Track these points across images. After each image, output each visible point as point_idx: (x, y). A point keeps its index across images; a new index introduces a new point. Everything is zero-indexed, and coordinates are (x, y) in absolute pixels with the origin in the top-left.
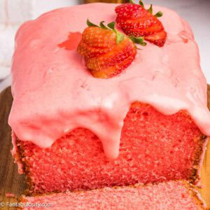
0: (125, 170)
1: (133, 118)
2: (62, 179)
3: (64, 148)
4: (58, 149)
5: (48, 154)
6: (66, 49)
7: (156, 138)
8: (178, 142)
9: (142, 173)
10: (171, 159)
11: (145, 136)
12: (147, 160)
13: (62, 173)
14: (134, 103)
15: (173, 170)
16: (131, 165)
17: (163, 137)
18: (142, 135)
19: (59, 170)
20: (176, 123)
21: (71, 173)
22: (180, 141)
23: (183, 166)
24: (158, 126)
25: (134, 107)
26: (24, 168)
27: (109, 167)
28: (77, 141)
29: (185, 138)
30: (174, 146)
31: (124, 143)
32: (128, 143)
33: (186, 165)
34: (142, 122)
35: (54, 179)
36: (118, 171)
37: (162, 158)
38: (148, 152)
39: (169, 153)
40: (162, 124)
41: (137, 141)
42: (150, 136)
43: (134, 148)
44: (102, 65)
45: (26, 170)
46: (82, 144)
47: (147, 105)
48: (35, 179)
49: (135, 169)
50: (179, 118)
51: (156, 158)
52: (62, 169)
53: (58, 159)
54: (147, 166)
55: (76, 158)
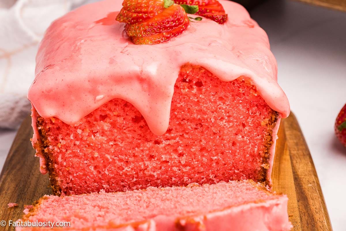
0: (175, 169)
1: (184, 89)
2: (95, 181)
3: (98, 135)
4: (89, 136)
5: (78, 143)
6: (103, 24)
7: (213, 120)
8: (241, 127)
9: (197, 175)
10: (234, 153)
11: (199, 117)
12: (203, 156)
13: (95, 173)
14: (184, 66)
15: (236, 171)
16: (183, 162)
17: (222, 119)
18: (195, 115)
19: (92, 168)
20: (238, 98)
21: (107, 173)
22: (244, 126)
23: (249, 164)
24: (215, 102)
25: (184, 71)
26: (47, 165)
27: (154, 165)
28: (114, 125)
29: (250, 120)
30: (236, 134)
31: (174, 128)
32: (178, 127)
33: (252, 162)
34: (195, 95)
35: (86, 182)
36: (166, 171)
37: (222, 153)
38: (203, 143)
39: (231, 144)
40: (221, 99)
41: (190, 126)
42: (206, 117)
43: (186, 136)
44: (145, 31)
45: (50, 167)
46: (120, 129)
47: (201, 68)
48: (62, 181)
49: (188, 168)
50: (241, 89)
51: (214, 152)
52: (95, 167)
53: (90, 151)
54: (203, 165)
55: (112, 150)
